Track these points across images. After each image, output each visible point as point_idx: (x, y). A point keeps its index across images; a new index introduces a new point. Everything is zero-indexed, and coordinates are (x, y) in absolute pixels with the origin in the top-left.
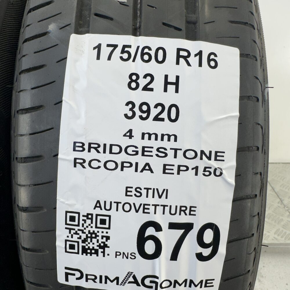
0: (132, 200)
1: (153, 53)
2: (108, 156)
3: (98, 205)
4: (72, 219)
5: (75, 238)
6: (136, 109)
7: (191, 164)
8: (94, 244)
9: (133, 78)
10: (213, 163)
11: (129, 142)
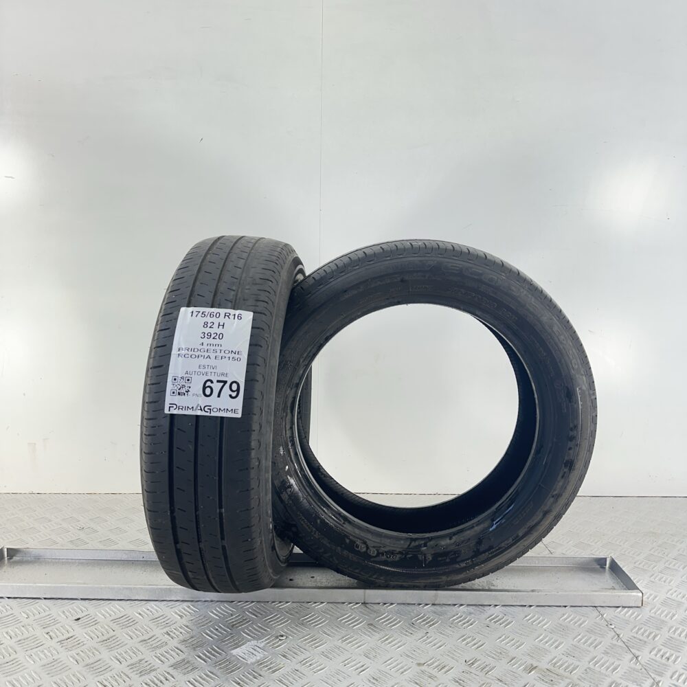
0: (201, 370)
1: (215, 315)
2: (192, 353)
3: (187, 373)
4: (175, 379)
5: (176, 388)
6: (206, 335)
7: (227, 356)
8: (183, 390)
9: (206, 324)
10: (236, 356)
11: (201, 347)
